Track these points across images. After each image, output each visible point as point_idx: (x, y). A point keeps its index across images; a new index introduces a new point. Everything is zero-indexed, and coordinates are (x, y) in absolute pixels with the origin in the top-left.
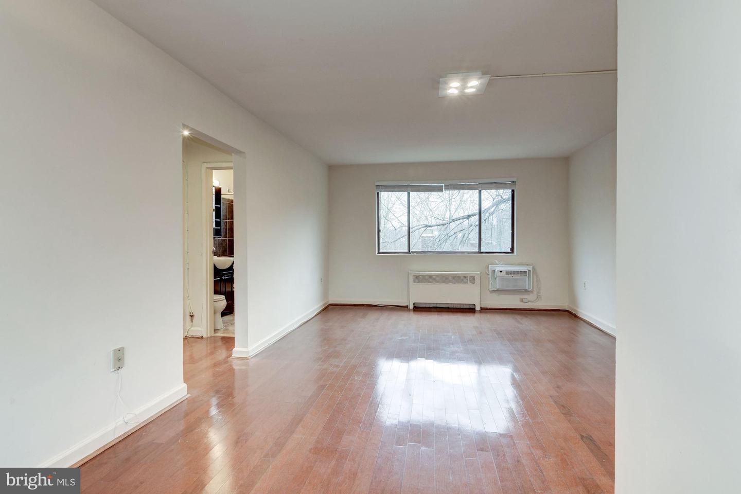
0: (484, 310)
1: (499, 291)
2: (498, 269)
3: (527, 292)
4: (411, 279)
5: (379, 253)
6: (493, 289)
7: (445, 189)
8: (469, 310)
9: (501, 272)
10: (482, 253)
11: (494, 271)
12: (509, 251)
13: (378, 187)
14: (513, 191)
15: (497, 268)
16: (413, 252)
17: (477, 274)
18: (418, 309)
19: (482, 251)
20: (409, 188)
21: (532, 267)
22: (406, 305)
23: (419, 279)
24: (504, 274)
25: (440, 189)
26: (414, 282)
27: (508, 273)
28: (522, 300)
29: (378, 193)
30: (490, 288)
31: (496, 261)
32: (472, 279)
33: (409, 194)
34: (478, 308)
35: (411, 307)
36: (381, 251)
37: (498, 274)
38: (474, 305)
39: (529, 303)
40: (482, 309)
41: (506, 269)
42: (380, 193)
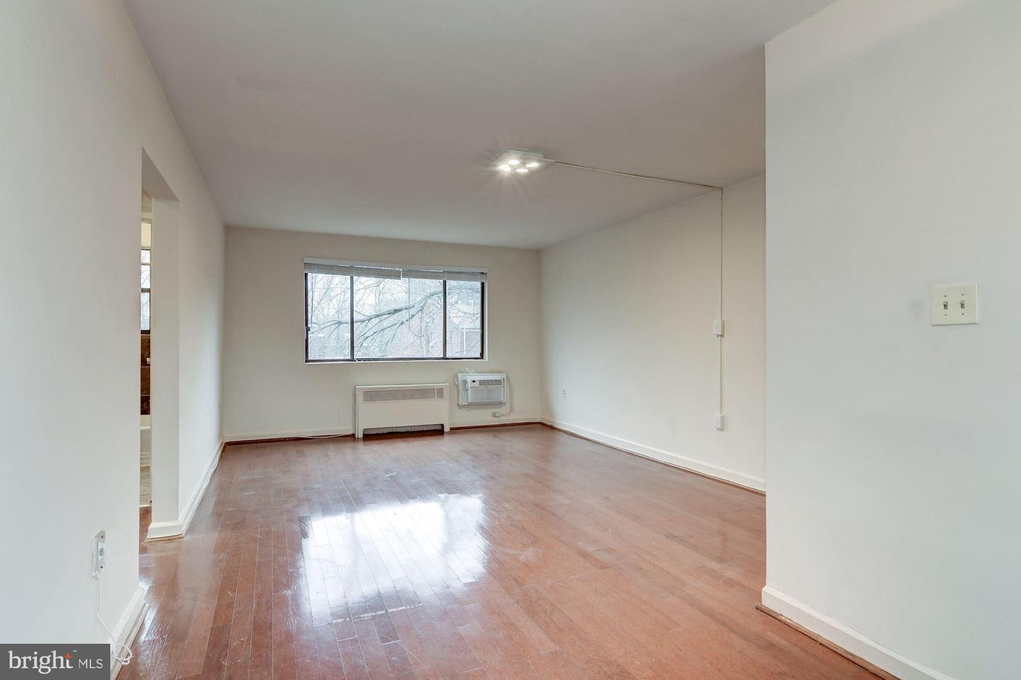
0: (455, 430)
1: (470, 406)
2: (469, 379)
3: (501, 404)
4: (360, 398)
5: (306, 361)
6: (464, 404)
7: (403, 275)
8: (438, 432)
9: (474, 381)
10: (448, 359)
11: (465, 382)
12: (479, 356)
13: (309, 266)
14: (483, 284)
15: (467, 377)
16: (359, 360)
17: (446, 386)
18: (370, 437)
19: (447, 356)
20: (350, 271)
21: (505, 374)
22: (351, 433)
23: (372, 396)
24: (477, 384)
25: (396, 276)
26: (365, 400)
27: (481, 382)
28: (494, 415)
29: (306, 275)
30: (460, 402)
31: (468, 369)
32: (440, 392)
33: (352, 278)
34: (447, 429)
35: (361, 436)
36: (310, 358)
37: (469, 384)
38: (442, 425)
39: (502, 418)
40: (451, 429)
41: (478, 377)
42: (310, 275)
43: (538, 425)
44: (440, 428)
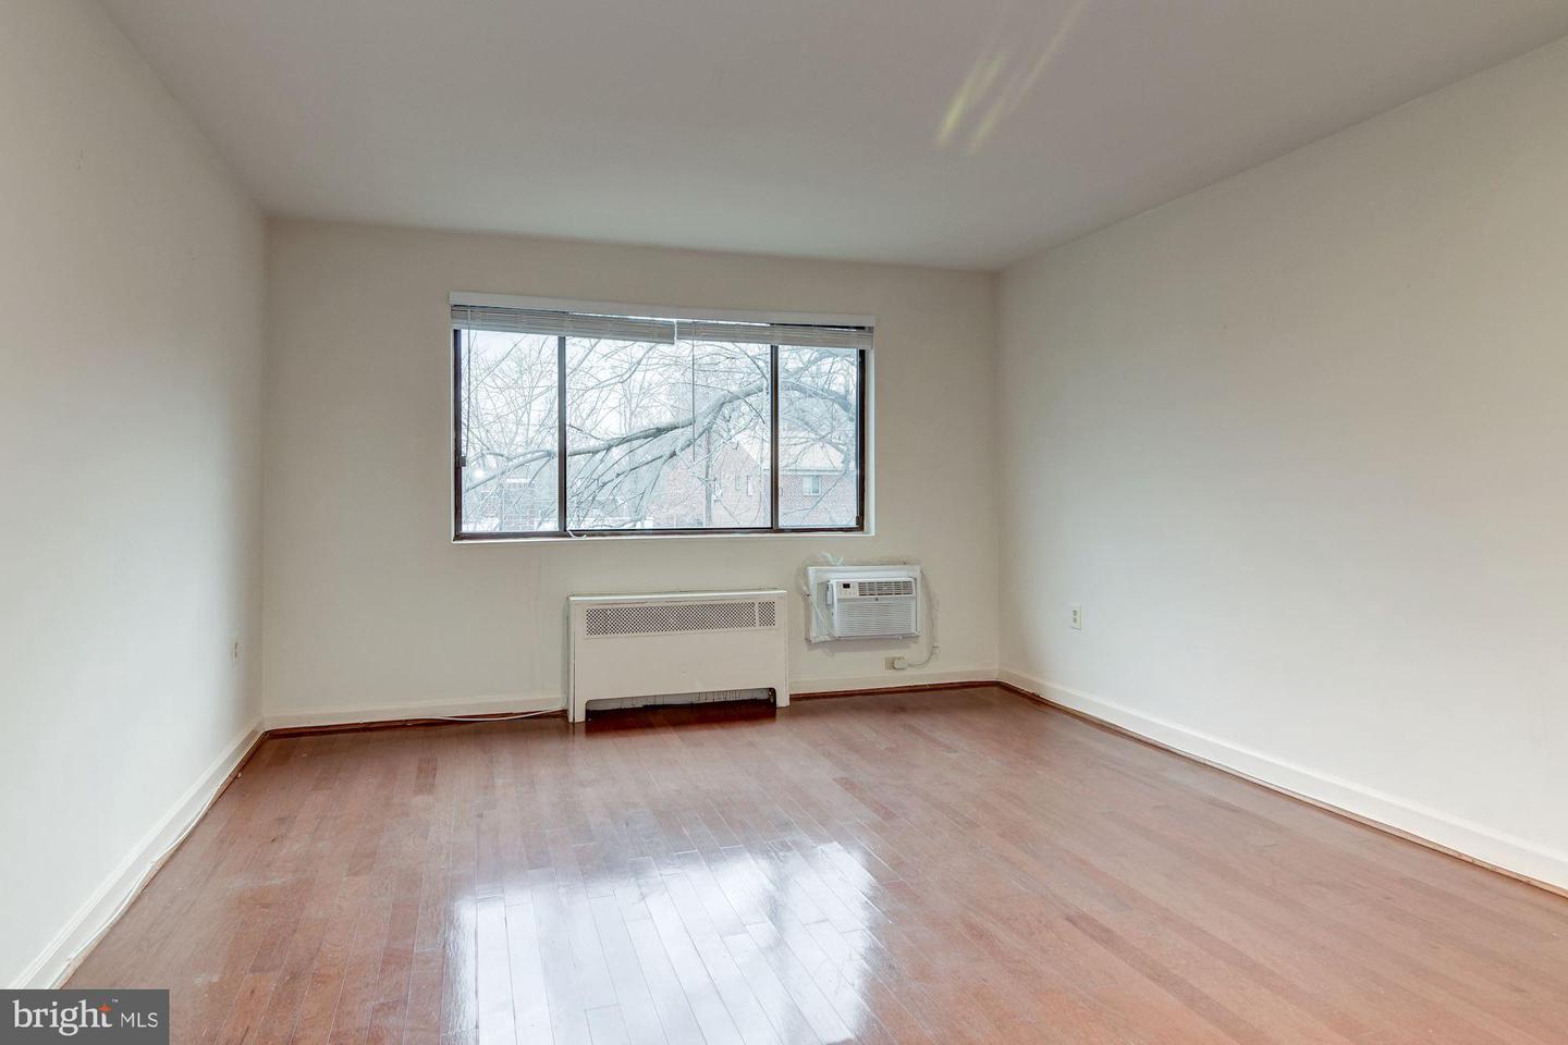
0: (810, 704)
1: (838, 643)
2: (835, 580)
3: (908, 638)
4: (579, 625)
5: (459, 536)
6: (822, 638)
7: (679, 334)
8: (755, 709)
9: (846, 586)
10: (782, 531)
11: (825, 586)
12: (853, 524)
13: (458, 309)
14: (862, 354)
15: (832, 575)
16: (578, 533)
17: (781, 597)
18: (608, 721)
19: (782, 523)
20: (559, 321)
21: (918, 568)
22: (557, 707)
23: (605, 621)
24: (854, 592)
25: (664, 335)
26: (591, 631)
27: (863, 588)
28: (891, 665)
29: (457, 333)
30: (813, 634)
31: (829, 555)
32: (767, 612)
33: (562, 341)
34: (783, 701)
35: (580, 718)
36: (466, 528)
37: (836, 593)
38: (772, 691)
39: (910, 672)
40: (794, 698)
41: (857, 576)
42: (464, 333)
43: (996, 689)
44: (764, 696)
